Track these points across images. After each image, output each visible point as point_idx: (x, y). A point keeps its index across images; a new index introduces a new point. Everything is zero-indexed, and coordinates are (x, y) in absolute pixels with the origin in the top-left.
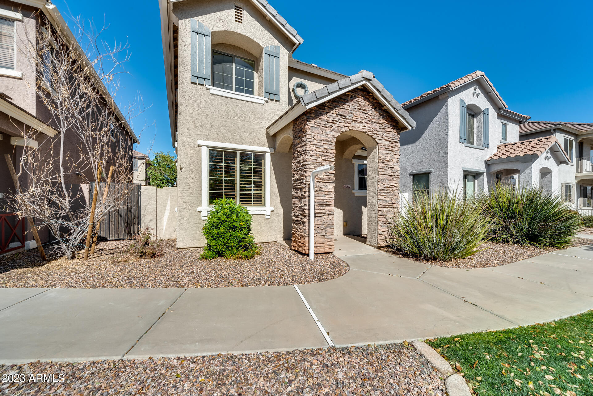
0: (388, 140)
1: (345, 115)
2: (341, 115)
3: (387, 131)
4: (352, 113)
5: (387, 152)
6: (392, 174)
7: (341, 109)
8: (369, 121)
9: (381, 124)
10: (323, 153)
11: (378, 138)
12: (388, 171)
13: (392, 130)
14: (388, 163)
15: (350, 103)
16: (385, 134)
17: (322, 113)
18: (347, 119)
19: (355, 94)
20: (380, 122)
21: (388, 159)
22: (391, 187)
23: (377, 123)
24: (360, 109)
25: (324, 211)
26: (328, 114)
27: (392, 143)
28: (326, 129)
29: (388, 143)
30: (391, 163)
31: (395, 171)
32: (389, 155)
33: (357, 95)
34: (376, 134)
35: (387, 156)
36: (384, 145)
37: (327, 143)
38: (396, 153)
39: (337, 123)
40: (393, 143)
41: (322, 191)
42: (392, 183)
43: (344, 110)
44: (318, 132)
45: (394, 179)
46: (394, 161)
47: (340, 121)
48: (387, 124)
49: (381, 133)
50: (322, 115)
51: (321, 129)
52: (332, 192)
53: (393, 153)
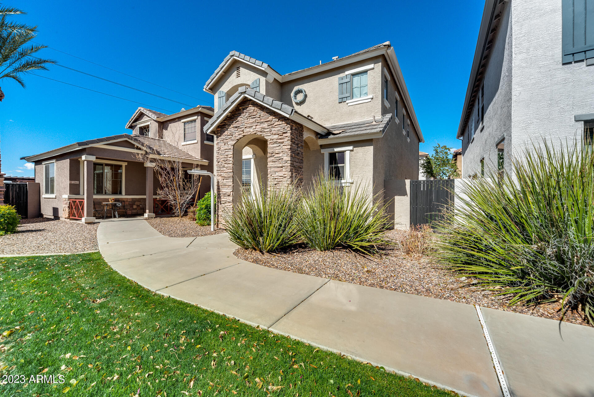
0: (276, 134)
1: (238, 126)
2: (236, 127)
3: (275, 126)
4: (244, 122)
5: (275, 145)
6: (281, 165)
7: (236, 122)
8: (258, 123)
9: (269, 121)
10: (225, 159)
11: (266, 135)
12: (276, 163)
13: (280, 123)
14: (277, 155)
15: (242, 115)
16: (273, 129)
17: (224, 130)
18: (241, 128)
19: (245, 106)
20: (268, 120)
21: (277, 151)
22: (280, 178)
23: (265, 122)
24: (250, 116)
25: (226, 200)
26: (228, 130)
27: (280, 135)
28: (227, 141)
29: (276, 136)
30: (280, 155)
31: (284, 162)
32: (278, 148)
33: (247, 106)
34: (265, 132)
35: (276, 149)
36: (272, 140)
37: (227, 151)
38: (285, 144)
39: (233, 134)
40: (282, 135)
41: (225, 185)
42: (281, 174)
43: (238, 122)
44: (222, 145)
45: (284, 170)
46: (283, 152)
47: (235, 132)
48: (275, 119)
49: (268, 130)
50: (224, 132)
51: (224, 142)
52: (230, 186)
53: (282, 145)
